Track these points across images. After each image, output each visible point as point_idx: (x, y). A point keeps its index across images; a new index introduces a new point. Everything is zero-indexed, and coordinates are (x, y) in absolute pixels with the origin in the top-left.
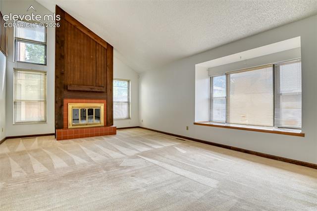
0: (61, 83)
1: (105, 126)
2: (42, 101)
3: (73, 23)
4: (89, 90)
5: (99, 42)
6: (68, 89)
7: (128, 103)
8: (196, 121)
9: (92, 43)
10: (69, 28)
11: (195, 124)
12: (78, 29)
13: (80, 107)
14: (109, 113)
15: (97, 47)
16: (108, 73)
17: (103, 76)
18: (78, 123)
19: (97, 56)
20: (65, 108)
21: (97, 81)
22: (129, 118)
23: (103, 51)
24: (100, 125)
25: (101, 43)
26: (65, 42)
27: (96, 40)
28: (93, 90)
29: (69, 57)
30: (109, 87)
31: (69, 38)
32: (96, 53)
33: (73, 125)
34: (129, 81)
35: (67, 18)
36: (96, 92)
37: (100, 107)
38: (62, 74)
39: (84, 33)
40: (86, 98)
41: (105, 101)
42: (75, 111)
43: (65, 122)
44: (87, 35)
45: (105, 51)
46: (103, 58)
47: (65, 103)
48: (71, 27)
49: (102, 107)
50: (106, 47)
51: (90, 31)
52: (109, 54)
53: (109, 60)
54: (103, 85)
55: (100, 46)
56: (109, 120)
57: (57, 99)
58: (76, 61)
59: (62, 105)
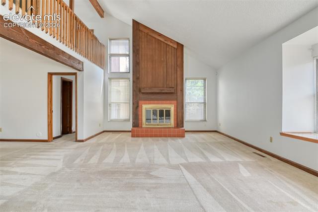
0: (137, 87)
1: (175, 128)
2: (127, 103)
3: (146, 31)
4: (160, 91)
5: (169, 43)
6: (142, 92)
7: (205, 103)
8: (284, 131)
9: (162, 46)
10: (143, 37)
11: (282, 134)
12: (150, 35)
13: (152, 108)
14: (180, 115)
15: (168, 49)
16: (178, 73)
17: (173, 77)
18: (151, 122)
19: (168, 57)
20: (140, 109)
21: (168, 83)
22: (205, 120)
23: (173, 51)
24: (170, 126)
25: (171, 44)
26: (140, 49)
27: (166, 42)
28: (163, 92)
29: (143, 63)
30: (179, 87)
31: (143, 46)
32: (166, 55)
33: (146, 125)
34: (205, 80)
35: (141, 28)
36: (166, 93)
37: (170, 108)
38: (138, 78)
39: (155, 38)
40: (157, 100)
41: (176, 102)
42: (148, 111)
43: (140, 122)
44: (158, 39)
45: (175, 51)
46: (173, 58)
47: (140, 105)
48: (144, 35)
49: (172, 108)
50: (176, 46)
51: (160, 35)
52: (179, 53)
53: (179, 60)
54: (173, 86)
55: (170, 47)
56: (180, 122)
57: (134, 101)
58: (148, 66)
59: (138, 107)
